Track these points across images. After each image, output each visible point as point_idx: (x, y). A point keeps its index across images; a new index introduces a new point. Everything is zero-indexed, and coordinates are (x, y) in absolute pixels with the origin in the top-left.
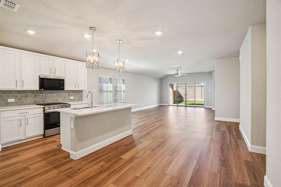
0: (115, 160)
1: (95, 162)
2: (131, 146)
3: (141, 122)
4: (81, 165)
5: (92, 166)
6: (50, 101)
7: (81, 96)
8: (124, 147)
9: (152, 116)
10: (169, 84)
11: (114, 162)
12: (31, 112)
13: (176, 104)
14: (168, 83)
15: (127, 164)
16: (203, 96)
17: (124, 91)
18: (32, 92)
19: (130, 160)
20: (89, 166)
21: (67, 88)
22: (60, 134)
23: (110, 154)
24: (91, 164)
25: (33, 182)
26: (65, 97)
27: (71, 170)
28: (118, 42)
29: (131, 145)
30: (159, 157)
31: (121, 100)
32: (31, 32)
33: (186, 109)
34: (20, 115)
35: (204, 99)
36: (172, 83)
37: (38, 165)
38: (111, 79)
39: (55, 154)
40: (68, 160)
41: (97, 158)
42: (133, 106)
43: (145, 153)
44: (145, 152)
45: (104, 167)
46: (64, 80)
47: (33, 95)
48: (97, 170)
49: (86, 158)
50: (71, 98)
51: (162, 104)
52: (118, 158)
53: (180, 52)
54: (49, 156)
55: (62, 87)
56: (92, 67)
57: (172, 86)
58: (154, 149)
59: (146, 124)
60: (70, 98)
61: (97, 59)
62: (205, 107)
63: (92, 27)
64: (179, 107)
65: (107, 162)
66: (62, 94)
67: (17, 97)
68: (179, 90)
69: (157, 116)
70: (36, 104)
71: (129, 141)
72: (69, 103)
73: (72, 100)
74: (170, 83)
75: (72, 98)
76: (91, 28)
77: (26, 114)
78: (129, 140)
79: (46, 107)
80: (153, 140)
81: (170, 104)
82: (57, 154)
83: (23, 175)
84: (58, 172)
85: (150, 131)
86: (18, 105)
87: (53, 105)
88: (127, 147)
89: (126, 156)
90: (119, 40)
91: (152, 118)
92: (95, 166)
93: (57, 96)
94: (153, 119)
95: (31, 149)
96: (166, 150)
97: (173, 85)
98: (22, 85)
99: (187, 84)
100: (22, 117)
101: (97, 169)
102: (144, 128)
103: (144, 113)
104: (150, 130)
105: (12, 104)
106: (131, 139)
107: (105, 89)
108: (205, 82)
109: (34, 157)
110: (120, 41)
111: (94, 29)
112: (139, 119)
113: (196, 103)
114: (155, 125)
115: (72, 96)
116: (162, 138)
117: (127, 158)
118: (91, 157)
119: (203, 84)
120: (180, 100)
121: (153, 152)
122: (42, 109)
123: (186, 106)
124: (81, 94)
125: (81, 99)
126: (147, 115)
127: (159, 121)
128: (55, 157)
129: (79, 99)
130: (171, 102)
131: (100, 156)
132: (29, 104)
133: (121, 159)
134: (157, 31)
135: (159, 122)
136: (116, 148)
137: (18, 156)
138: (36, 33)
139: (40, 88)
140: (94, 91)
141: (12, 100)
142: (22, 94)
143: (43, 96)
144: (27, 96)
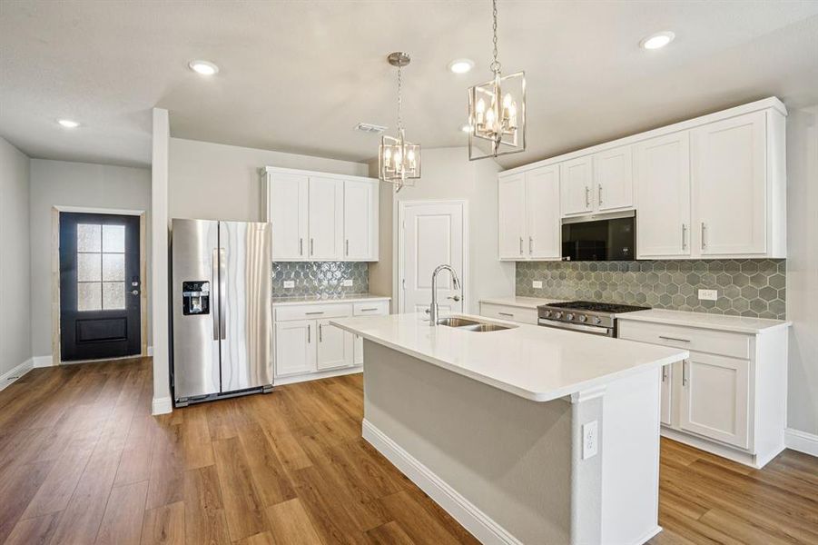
7: (776, 292)
60: (697, 293)
73: (709, 304)
75: (707, 295)
115: (710, 285)
125: (770, 304)
139: (564, 255)
141: (538, 284)
142: (555, 271)
143: (598, 279)
144: (563, 277)
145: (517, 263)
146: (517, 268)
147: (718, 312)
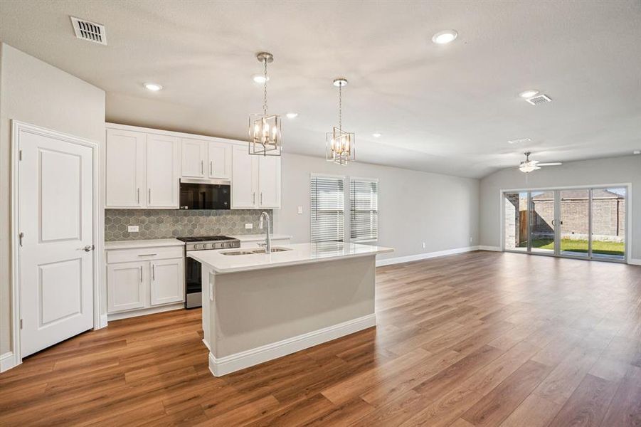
0: (304, 398)
1: (254, 394)
2: (360, 361)
3: (411, 293)
4: (219, 394)
5: (242, 404)
6: (203, 232)
8: (343, 361)
9: (446, 279)
10: (504, 193)
11: (300, 405)
12: (161, 253)
13: (525, 249)
14: (501, 192)
15: (330, 421)
16: (622, 227)
17: (374, 211)
18: (170, 212)
19: (342, 408)
20: (238, 402)
21: (236, 203)
22: (201, 307)
23: (299, 377)
24: (243, 398)
25: (112, 415)
26: (234, 224)
27: (195, 402)
28: (337, 83)
29: (364, 358)
30: (432, 416)
31: (367, 232)
32: (153, 88)
33: (557, 266)
34: (140, 259)
35: (623, 237)
36: (511, 190)
37: (143, 373)
38: (340, 183)
39: (186, 352)
40: (200, 374)
41: (265, 384)
42: (380, 252)
43: (394, 393)
44: (393, 390)
45: (270, 414)
46: (229, 186)
47: (171, 219)
48: (250, 419)
49: (241, 376)
50: (246, 228)
51: (481, 247)
52: (313, 394)
53: (529, 95)
54: (172, 355)
55: (226, 203)
56: (263, 153)
57: (514, 198)
58: (423, 384)
59: (423, 300)
60: (244, 225)
61: (275, 131)
62: (629, 263)
63: (263, 53)
64: (533, 257)
65: (282, 400)
66: (228, 217)
67: (143, 222)
68: (538, 208)
69: (461, 279)
70: (178, 238)
71: (359, 347)
72: (238, 237)
73: (249, 230)
74: (505, 191)
75: (249, 226)
76: (261, 55)
77: (150, 258)
78: (362, 344)
79: (190, 245)
80: (429, 353)
81: (507, 248)
82: (187, 354)
83: (105, 393)
84: (167, 402)
85: (429, 321)
86: (145, 239)
87: (204, 242)
88: (351, 363)
89: (336, 394)
90: (340, 79)
91: (444, 285)
92: (250, 405)
93: (218, 221)
94: (447, 288)
95: (150, 332)
96: (464, 395)
97: (518, 195)
98: (148, 200)
99: (561, 192)
100: (143, 264)
101: (252, 415)
102: (412, 310)
103: (427, 270)
104: (427, 318)
105: (134, 237)
106: (369, 341)
107: (323, 207)
108: (630, 185)
109: (146, 352)
110: (342, 82)
111: (268, 57)
112: (408, 284)
113: (595, 247)
114: (448, 307)
115: (249, 222)
116: (460, 351)
117: (338, 397)
118: (252, 377)
119: (621, 192)
120: (540, 236)
121: (418, 395)
122: (182, 249)
123: (557, 256)
126: (434, 273)
127: (463, 294)
128: (181, 360)
130: (511, 240)
131: (274, 379)
132: (163, 238)
133: (321, 397)
134: (440, 31)
135: (461, 299)
136: (321, 362)
137: (124, 343)
138: (161, 87)
139: (182, 204)
140: (300, 211)
141: (133, 229)
142: (152, 217)
143: (190, 221)
144: (160, 222)
145: (106, 210)
146: (107, 216)
147: (253, 234)
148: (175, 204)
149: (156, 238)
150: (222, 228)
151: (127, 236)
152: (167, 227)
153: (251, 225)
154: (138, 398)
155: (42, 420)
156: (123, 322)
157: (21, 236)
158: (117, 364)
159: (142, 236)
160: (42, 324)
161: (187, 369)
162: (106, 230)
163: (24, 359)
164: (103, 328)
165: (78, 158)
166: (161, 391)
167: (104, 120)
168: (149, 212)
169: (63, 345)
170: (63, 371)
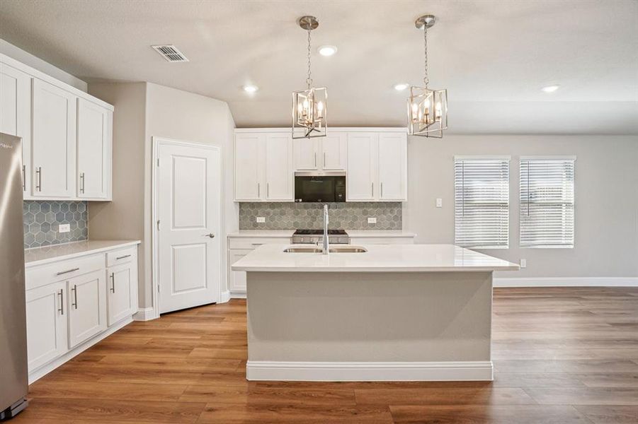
4: (231, 400)
6: (322, 225)
7: (399, 218)
17: (568, 204)
18: (291, 205)
21: (351, 196)
23: (317, 417)
26: (355, 218)
38: (504, 166)
40: (242, 371)
46: (345, 177)
47: (291, 211)
50: (369, 222)
55: (340, 196)
60: (367, 220)
67: (268, 214)
73: (373, 225)
75: (372, 220)
79: (297, 237)
84: (190, 388)
86: (271, 229)
87: (310, 235)
98: (267, 194)
105: (261, 227)
107: (479, 198)
115: (372, 215)
118: (274, 394)
124: (396, 210)
125: (396, 224)
129: (392, 225)
131: (291, 406)
139: (297, 197)
140: (439, 202)
141: (261, 220)
142: (276, 209)
143: (309, 214)
144: (282, 214)
145: (240, 203)
146: (240, 208)
147: (377, 229)
148: (290, 197)
149: (279, 229)
150: (342, 222)
151: (256, 226)
152: (288, 219)
153: (375, 219)
154: (181, 374)
155: (122, 366)
156: (240, 301)
157: (158, 223)
158: (199, 337)
159: (267, 227)
160: (175, 291)
161: (233, 361)
162: (240, 220)
163: (161, 315)
164: (224, 303)
165: (204, 160)
166: (198, 375)
167: (234, 125)
168: (273, 205)
169: (192, 310)
170: (169, 331)
